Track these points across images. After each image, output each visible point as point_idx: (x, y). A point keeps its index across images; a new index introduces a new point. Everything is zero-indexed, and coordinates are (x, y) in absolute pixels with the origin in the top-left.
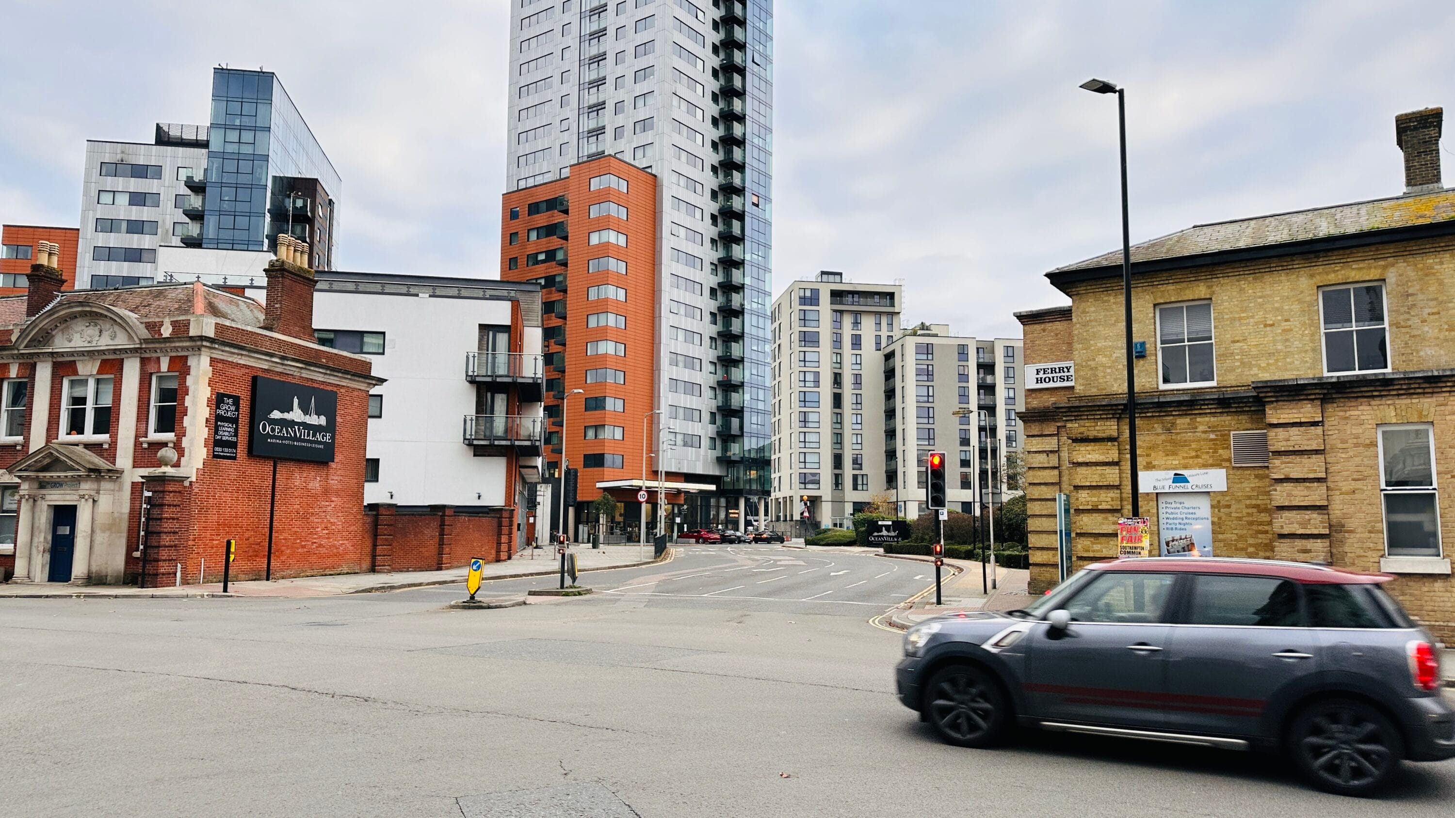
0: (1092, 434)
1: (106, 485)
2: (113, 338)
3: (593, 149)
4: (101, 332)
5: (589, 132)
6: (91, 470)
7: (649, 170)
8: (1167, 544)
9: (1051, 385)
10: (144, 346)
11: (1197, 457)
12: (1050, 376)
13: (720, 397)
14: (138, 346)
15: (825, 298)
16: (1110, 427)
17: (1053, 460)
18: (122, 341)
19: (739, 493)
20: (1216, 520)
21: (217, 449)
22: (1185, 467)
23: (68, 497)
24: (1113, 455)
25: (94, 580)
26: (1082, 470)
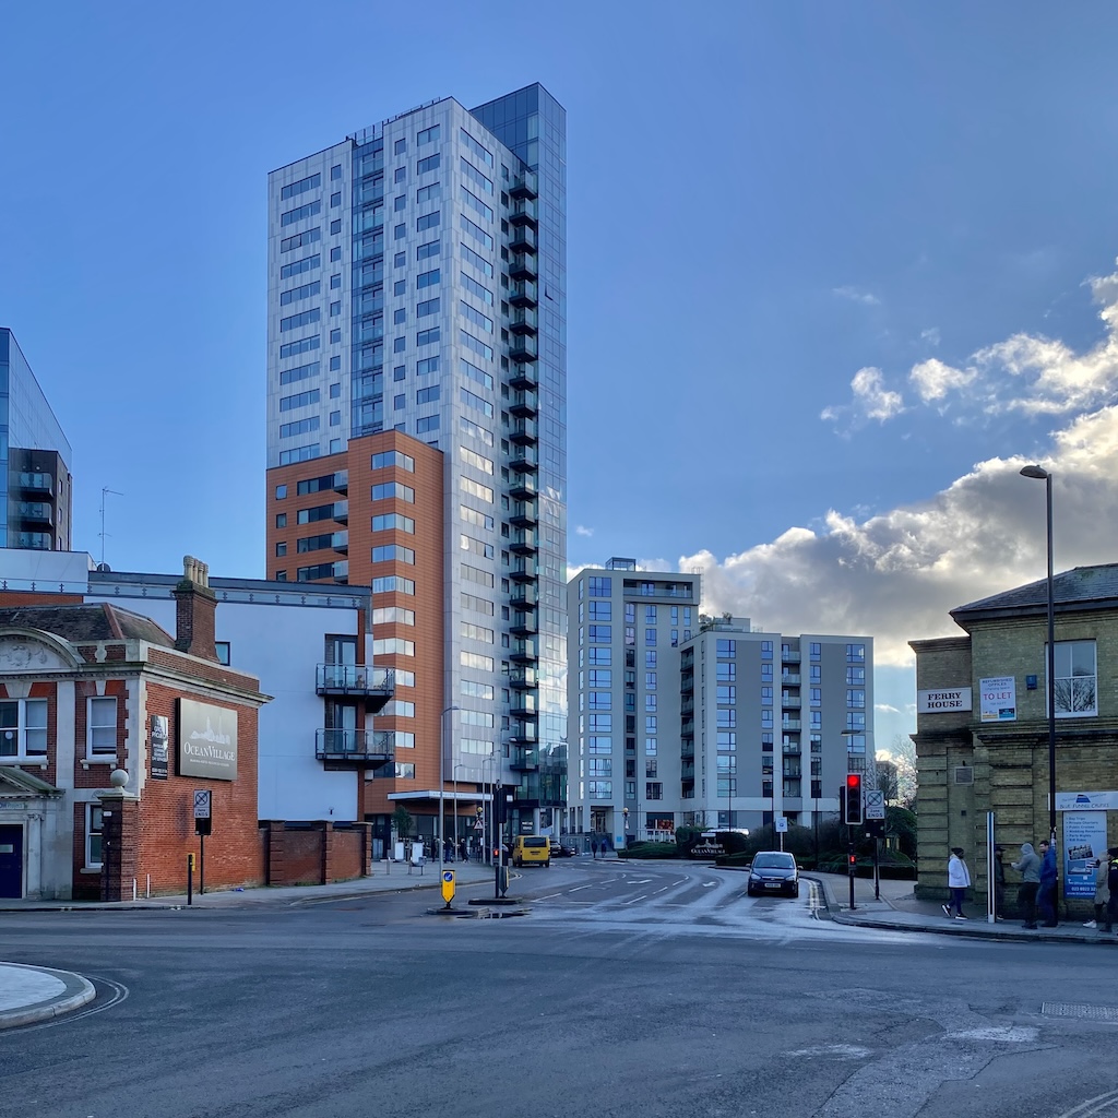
0: (1010, 762)
1: (51, 805)
2: (44, 661)
3: (369, 420)
4: (30, 655)
5: (364, 399)
6: (40, 791)
7: (434, 445)
8: (1070, 852)
9: (942, 709)
10: (81, 671)
11: (1097, 781)
12: (942, 701)
13: (512, 699)
14: (75, 670)
15: (618, 587)
16: (1025, 756)
17: (942, 778)
18: (53, 664)
19: (534, 804)
20: (1110, 832)
21: (154, 770)
22: (1087, 790)
23: (13, 817)
24: (1028, 779)
25: (47, 895)
26: (1002, 792)
